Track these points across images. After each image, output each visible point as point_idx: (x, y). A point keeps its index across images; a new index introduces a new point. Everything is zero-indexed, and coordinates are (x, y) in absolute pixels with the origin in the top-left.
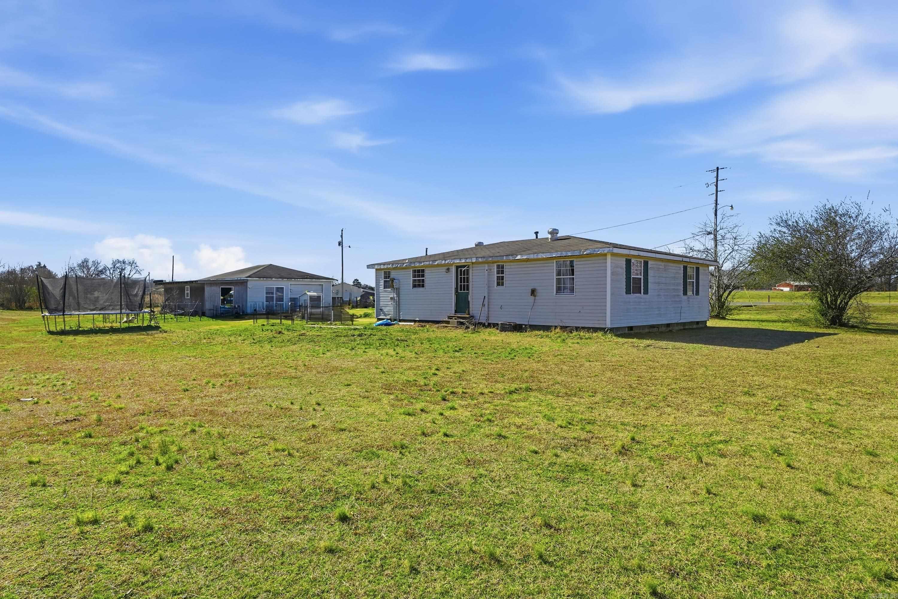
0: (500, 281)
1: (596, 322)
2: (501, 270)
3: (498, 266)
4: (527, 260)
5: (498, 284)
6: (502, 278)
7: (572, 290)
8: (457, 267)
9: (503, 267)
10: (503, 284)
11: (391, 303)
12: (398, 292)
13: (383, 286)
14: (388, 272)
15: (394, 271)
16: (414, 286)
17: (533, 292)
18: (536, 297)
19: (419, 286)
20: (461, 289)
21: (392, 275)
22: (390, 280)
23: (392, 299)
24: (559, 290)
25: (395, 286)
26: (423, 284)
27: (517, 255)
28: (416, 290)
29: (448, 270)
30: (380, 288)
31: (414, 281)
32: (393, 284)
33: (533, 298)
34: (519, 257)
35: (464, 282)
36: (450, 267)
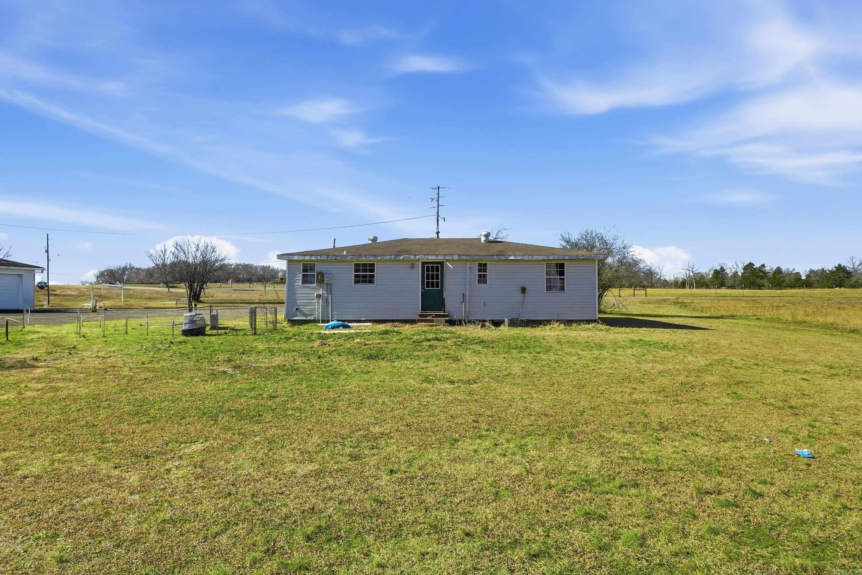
0: (482, 279)
1: (582, 315)
2: (483, 267)
3: (480, 265)
4: (521, 260)
5: (479, 282)
6: (484, 276)
7: (562, 288)
8: (423, 264)
9: (485, 265)
10: (485, 282)
11: (316, 301)
12: (331, 288)
13: (301, 281)
14: (310, 264)
15: (322, 264)
16: (357, 282)
17: (524, 290)
18: (526, 295)
19: (364, 282)
20: (428, 286)
21: (319, 268)
22: (315, 274)
23: (319, 296)
24: (549, 288)
25: (325, 282)
26: (371, 280)
27: (510, 256)
28: (359, 286)
29: (412, 266)
30: (295, 282)
31: (356, 276)
32: (321, 279)
33: (523, 295)
34: (512, 258)
35: (433, 279)
36: (416, 263)
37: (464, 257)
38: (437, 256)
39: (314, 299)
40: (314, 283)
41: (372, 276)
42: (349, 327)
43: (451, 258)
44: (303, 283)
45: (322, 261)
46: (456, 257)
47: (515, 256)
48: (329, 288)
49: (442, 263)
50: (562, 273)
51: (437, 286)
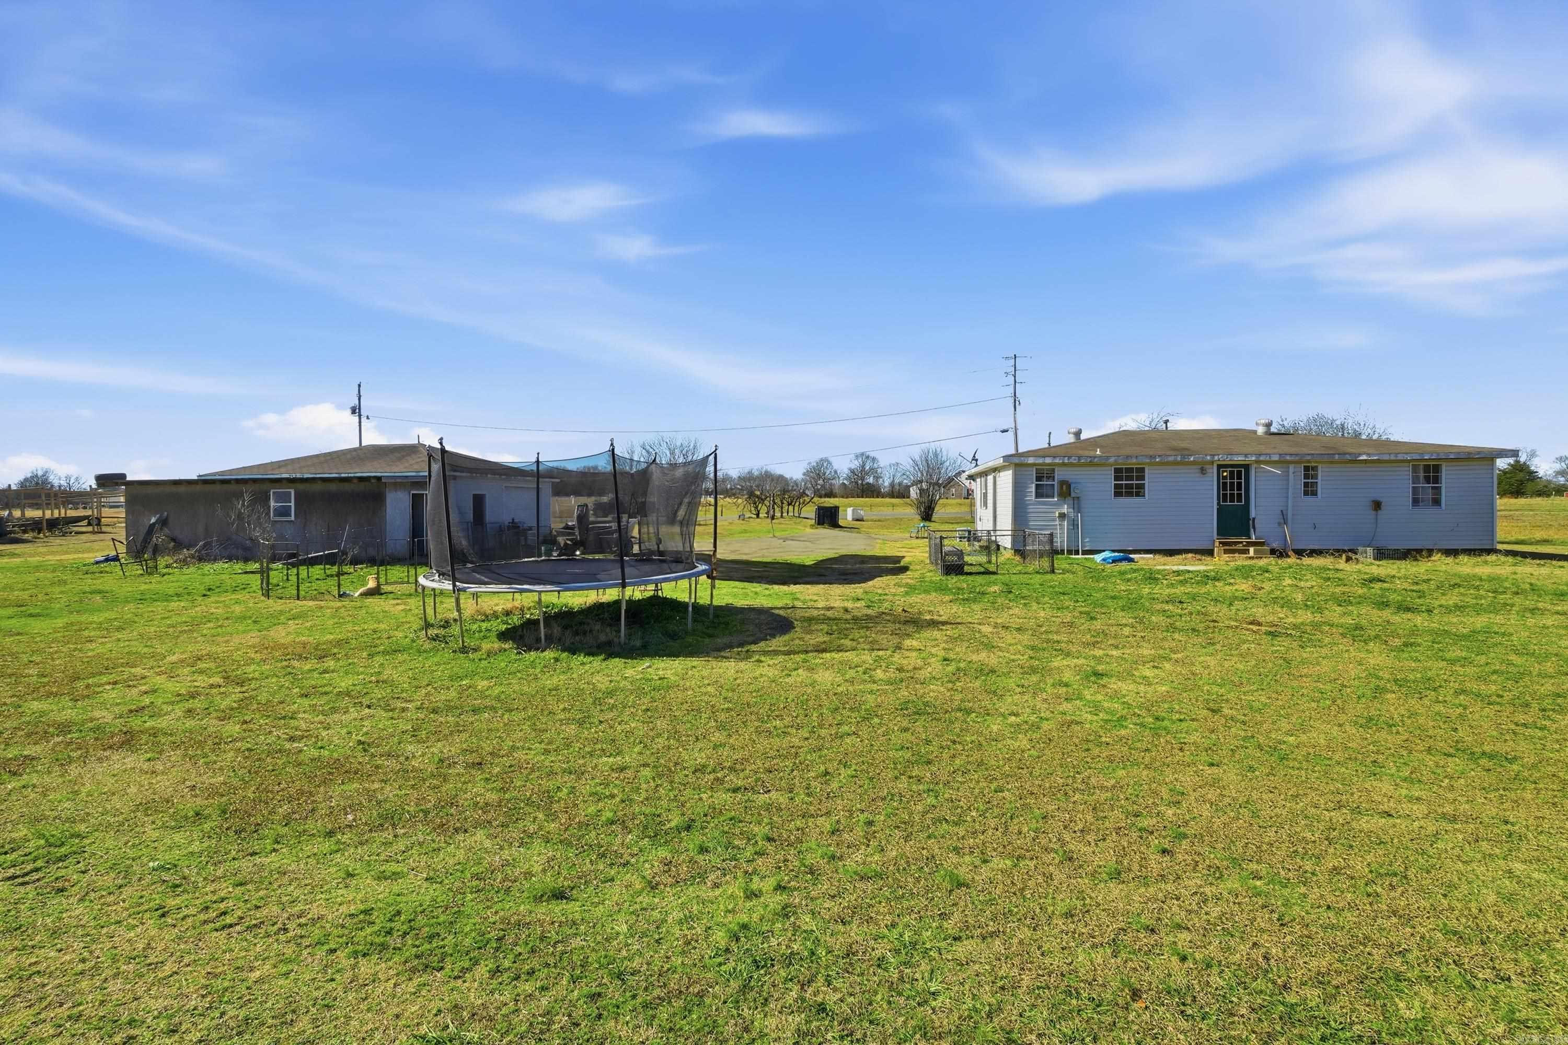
0: (1310, 490)
1: (1478, 542)
2: (1310, 472)
3: (1306, 468)
4: (1378, 461)
5: (1306, 494)
6: (1314, 485)
7: (1437, 502)
8: (1222, 467)
9: (1316, 468)
10: (1314, 493)
11: (1057, 523)
12: (1079, 504)
13: (1034, 494)
14: (1047, 470)
15: (1065, 468)
16: (1118, 494)
17: (1377, 505)
18: (1379, 512)
19: (1130, 494)
20: (1225, 500)
21: (1060, 474)
22: (1055, 483)
23: (1062, 516)
24: (1416, 502)
25: (1073, 495)
26: (1139, 491)
27: (1360, 455)
28: (1124, 501)
29: (1203, 471)
30: (1026, 496)
31: (1116, 486)
32: (1066, 491)
33: (1374, 512)
34: (1364, 457)
35: (1232, 489)
36: (1208, 466)
37: (1288, 458)
38: (1246, 455)
39: (1054, 520)
40: (1053, 497)
41: (1141, 487)
42: (1132, 560)
43: (1268, 458)
44: (1037, 496)
45: (1064, 464)
46: (1276, 458)
47: (1368, 454)
48: (1077, 504)
49: (1247, 467)
50: (1437, 480)
51: (1239, 500)
